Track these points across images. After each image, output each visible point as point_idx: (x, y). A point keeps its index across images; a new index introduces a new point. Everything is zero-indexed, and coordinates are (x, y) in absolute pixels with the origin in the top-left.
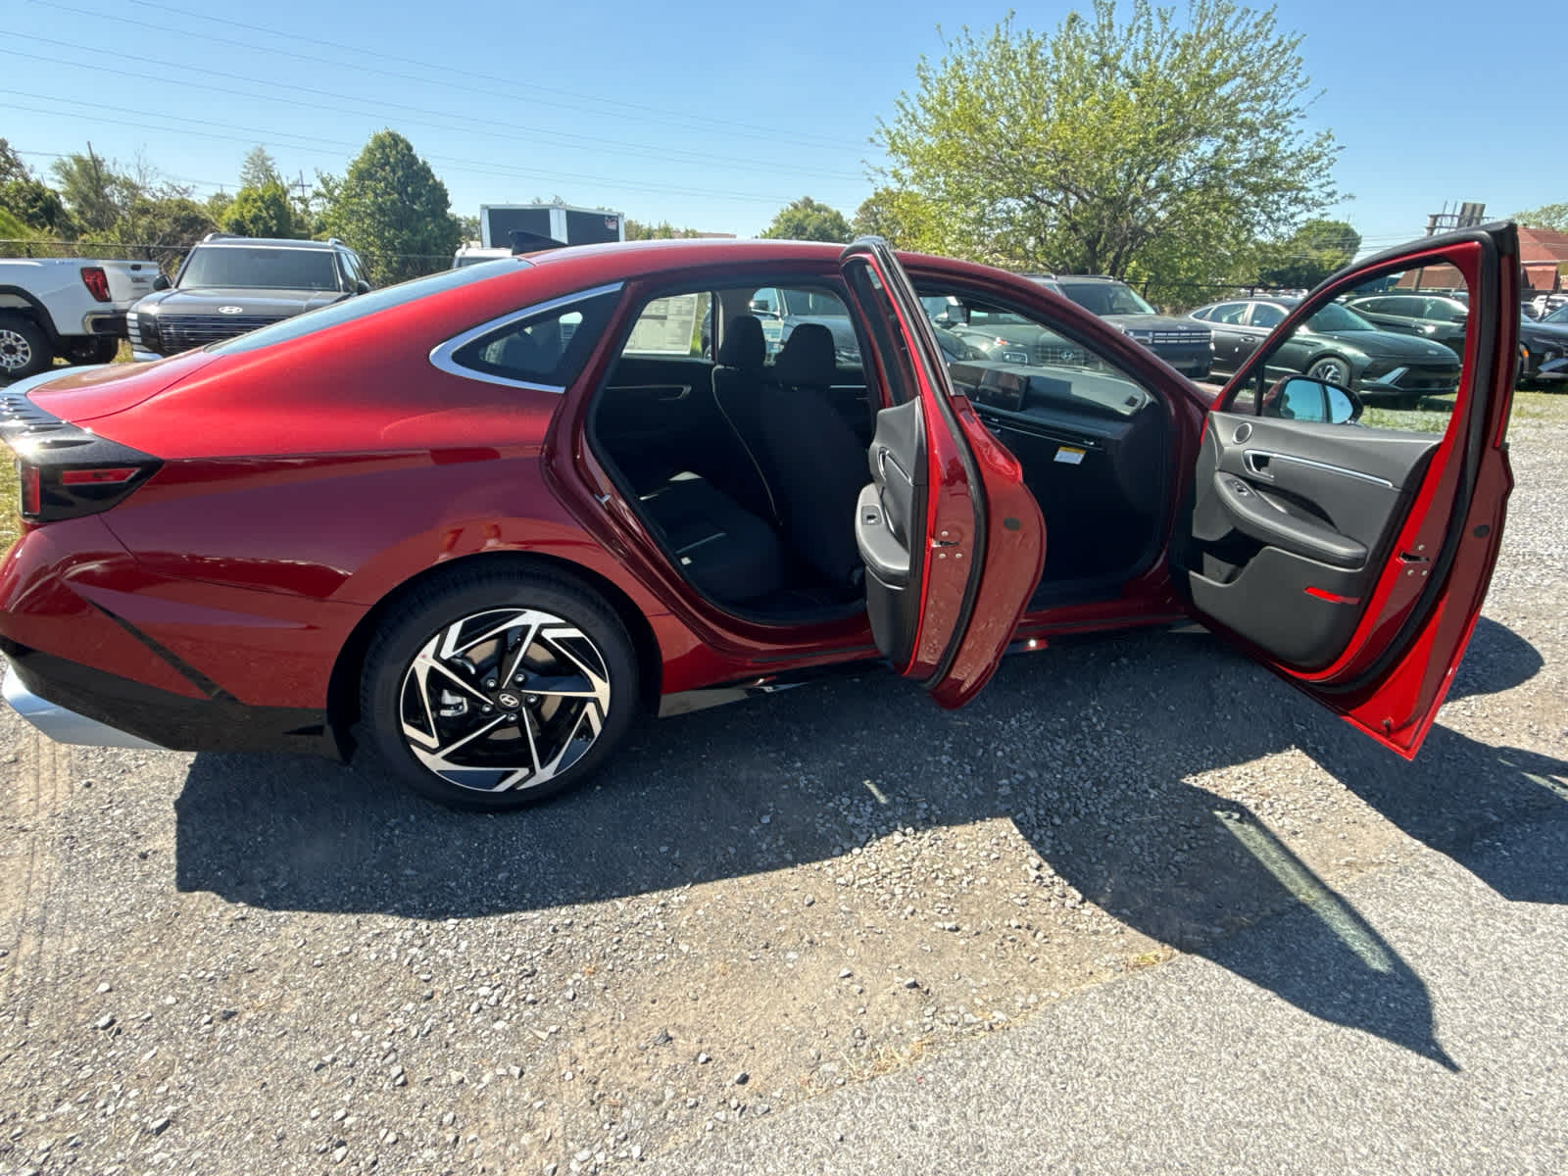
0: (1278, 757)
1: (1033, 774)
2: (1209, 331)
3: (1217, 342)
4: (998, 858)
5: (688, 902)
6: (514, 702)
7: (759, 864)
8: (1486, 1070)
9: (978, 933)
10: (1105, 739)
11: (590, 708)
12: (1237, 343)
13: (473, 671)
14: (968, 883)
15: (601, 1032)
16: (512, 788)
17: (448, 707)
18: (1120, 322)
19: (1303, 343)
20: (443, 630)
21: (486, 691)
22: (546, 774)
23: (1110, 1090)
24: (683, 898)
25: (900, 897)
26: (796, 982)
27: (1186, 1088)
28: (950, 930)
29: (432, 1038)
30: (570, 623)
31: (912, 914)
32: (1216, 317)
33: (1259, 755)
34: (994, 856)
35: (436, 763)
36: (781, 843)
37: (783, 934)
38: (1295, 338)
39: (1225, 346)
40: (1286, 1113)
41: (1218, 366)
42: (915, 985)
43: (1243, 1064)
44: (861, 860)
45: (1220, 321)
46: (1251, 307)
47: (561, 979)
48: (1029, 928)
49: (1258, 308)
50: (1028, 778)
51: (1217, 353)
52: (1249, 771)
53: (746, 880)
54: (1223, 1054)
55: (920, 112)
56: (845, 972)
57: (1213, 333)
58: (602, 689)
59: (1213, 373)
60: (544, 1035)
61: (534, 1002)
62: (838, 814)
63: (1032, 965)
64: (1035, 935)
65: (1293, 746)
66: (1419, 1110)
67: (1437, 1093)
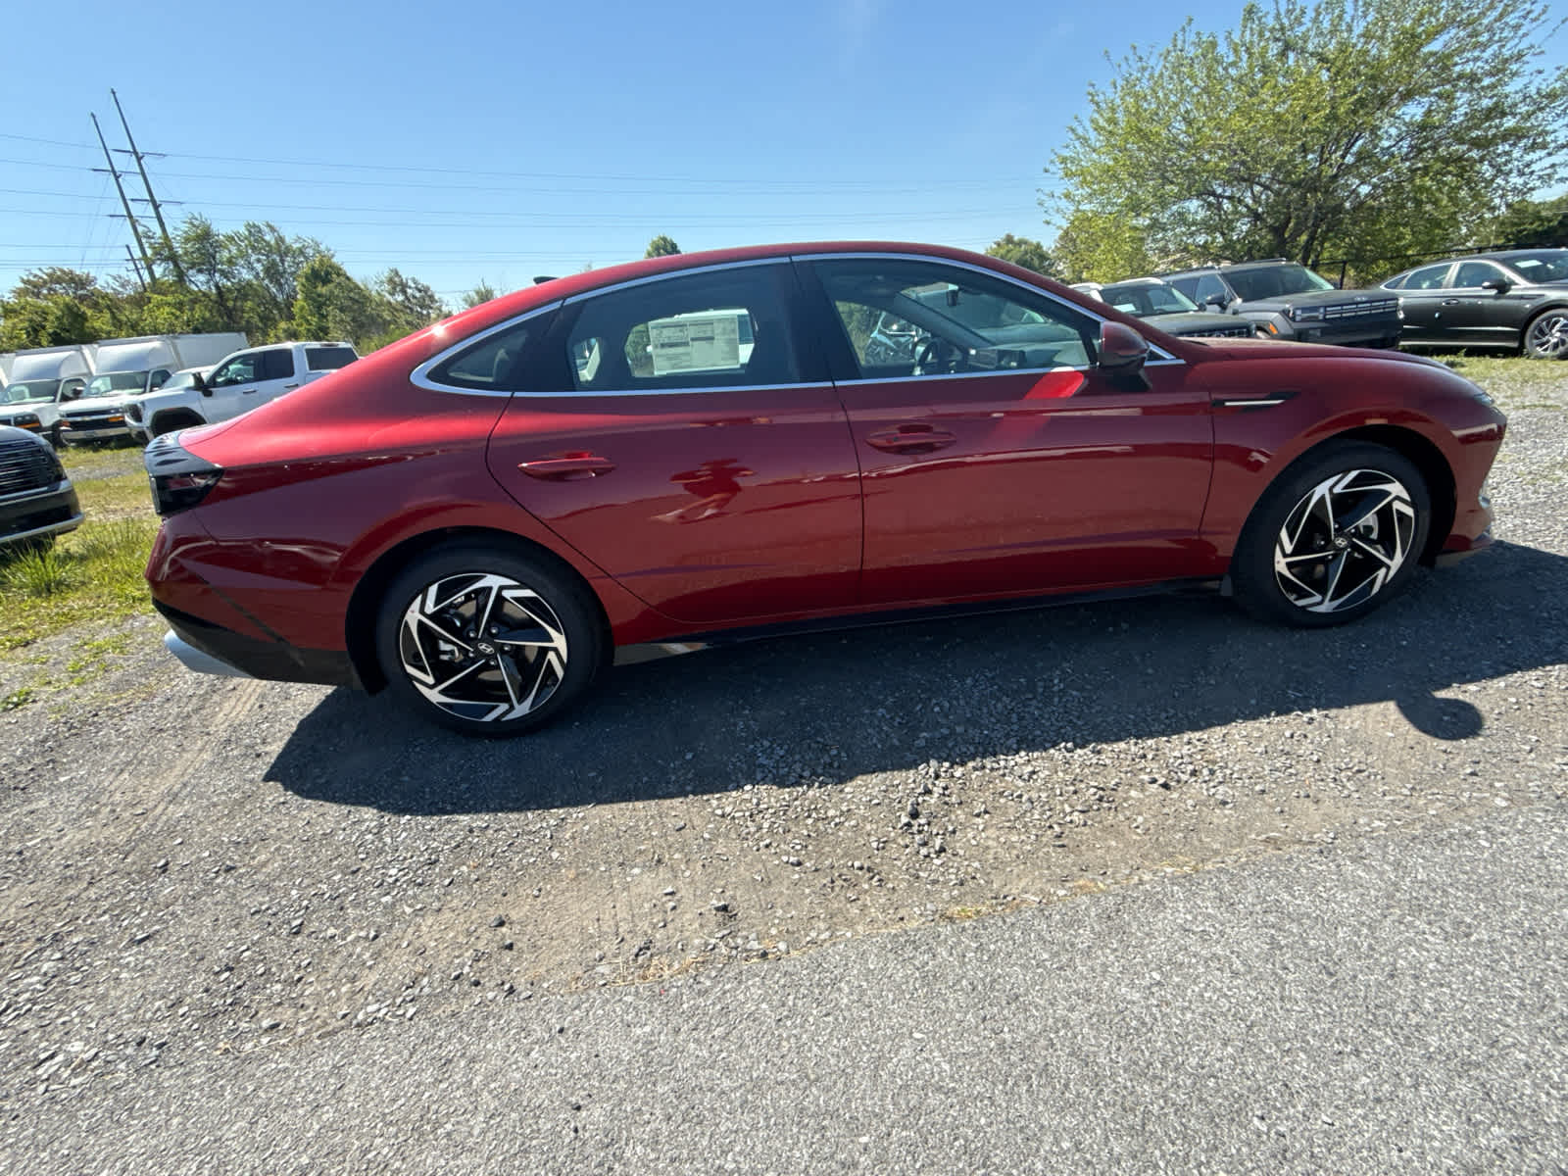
0: (1250, 724)
1: (959, 729)
2: (1396, 299)
3: (1406, 309)
4: (878, 804)
5: (583, 818)
6: (490, 650)
7: (660, 793)
8: (1287, 1086)
9: (816, 870)
10: (1056, 700)
11: (551, 656)
12: (1438, 308)
13: (458, 624)
14: (836, 825)
15: (451, 914)
16: (497, 720)
17: (445, 652)
18: (1286, 302)
19: (1521, 297)
20: (424, 591)
21: (468, 640)
22: (522, 709)
23: (828, 1031)
24: (581, 815)
25: (765, 831)
26: (625, 894)
27: (908, 1042)
28: (792, 864)
29: (337, 902)
30: (523, 586)
31: (767, 846)
32: (1414, 284)
33: (1225, 720)
34: (876, 801)
35: (435, 696)
36: (690, 776)
37: (641, 852)
38: (1511, 293)
39: (1417, 315)
40: (1001, 1087)
41: (1409, 335)
42: (725, 908)
43: (985, 1029)
44: (747, 796)
45: (1420, 288)
46: (1455, 268)
47: (450, 870)
48: (869, 870)
49: (1463, 268)
50: (953, 732)
51: (1406, 321)
52: (1205, 736)
53: (640, 805)
54: (969, 1016)
55: (1092, 135)
56: (669, 889)
57: (1401, 301)
58: (559, 641)
59: (1402, 343)
60: (408, 910)
61: (420, 885)
62: (753, 753)
63: (848, 906)
64: (872, 878)
65: (1273, 714)
66: (1166, 1115)
67: (1201, 1100)
